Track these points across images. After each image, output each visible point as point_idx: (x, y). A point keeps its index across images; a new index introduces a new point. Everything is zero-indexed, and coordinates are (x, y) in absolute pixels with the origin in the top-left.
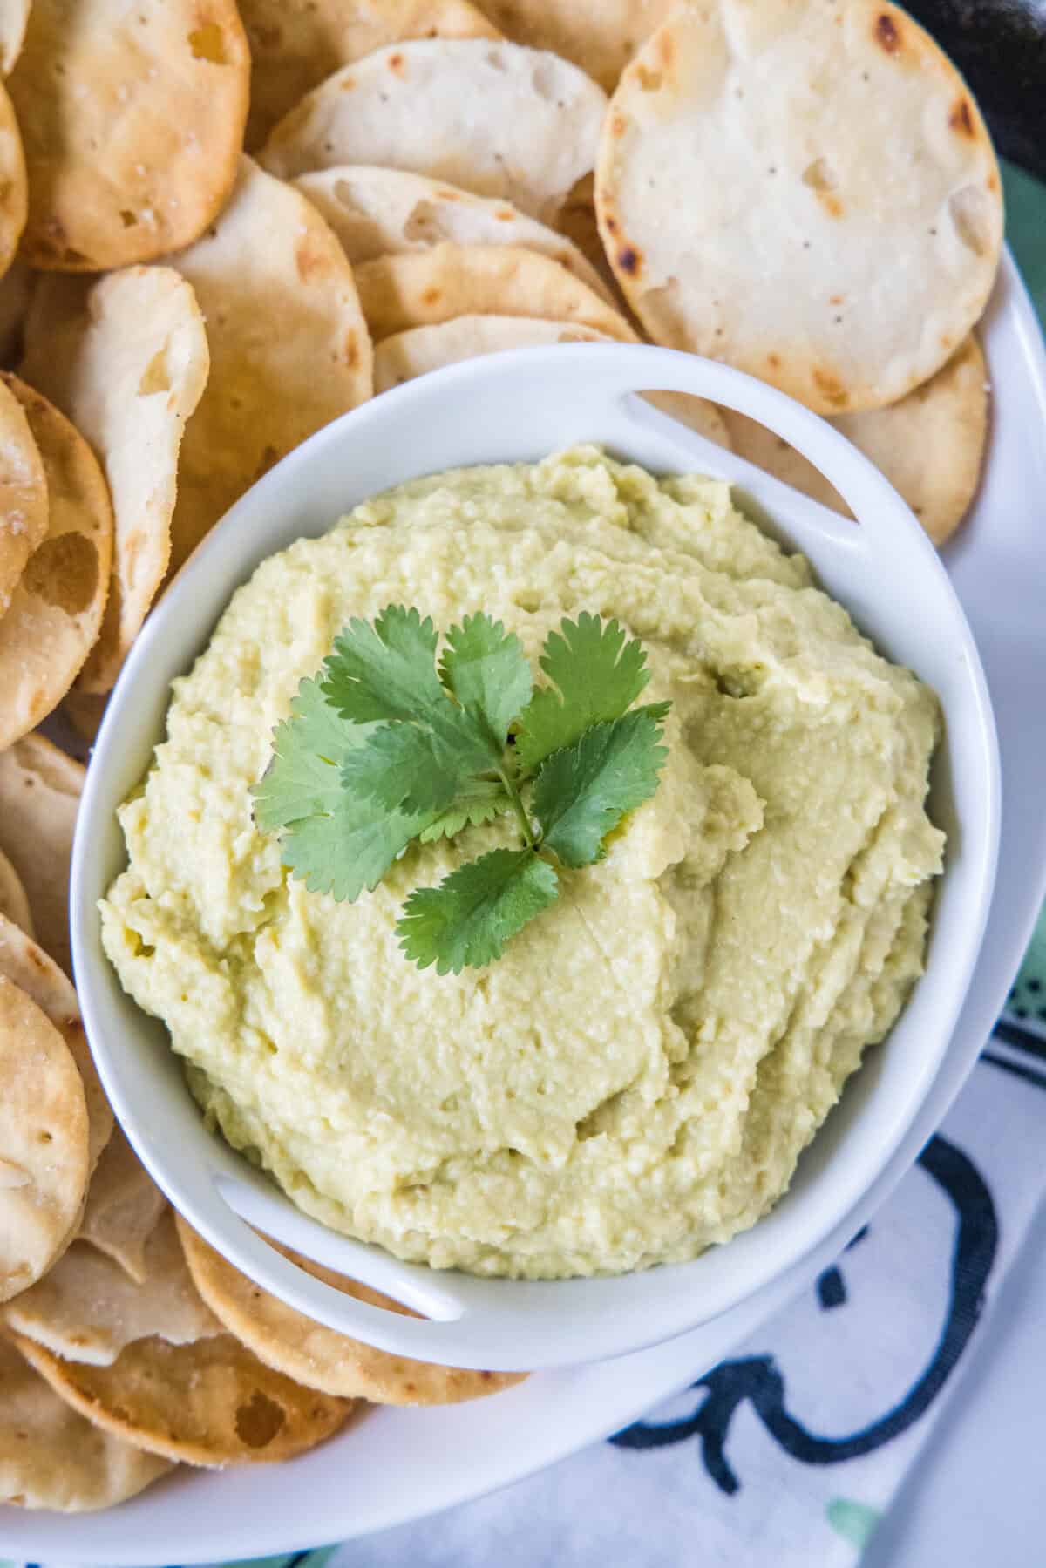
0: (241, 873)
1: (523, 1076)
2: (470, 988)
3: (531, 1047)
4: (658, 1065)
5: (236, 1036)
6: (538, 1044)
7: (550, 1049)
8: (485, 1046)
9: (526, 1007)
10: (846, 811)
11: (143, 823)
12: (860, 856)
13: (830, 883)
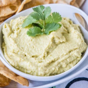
0: (18, 25)
1: (30, 49)
2: (30, 40)
3: (32, 47)
4: (43, 55)
5: (8, 36)
6: (33, 48)
7: (34, 48)
8: (29, 45)
9: (34, 44)
10: (73, 46)
11: (13, 21)
12: (72, 51)
13: (68, 50)
